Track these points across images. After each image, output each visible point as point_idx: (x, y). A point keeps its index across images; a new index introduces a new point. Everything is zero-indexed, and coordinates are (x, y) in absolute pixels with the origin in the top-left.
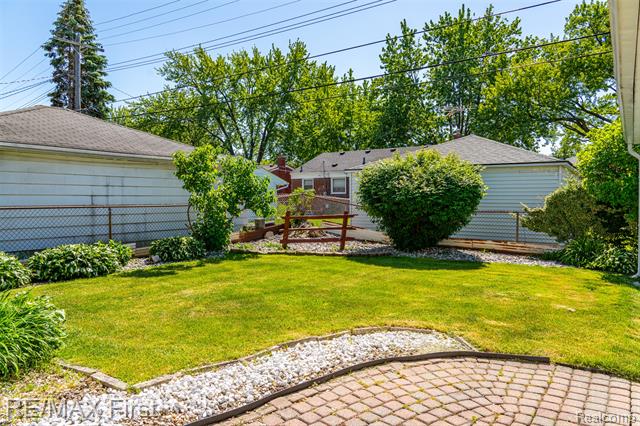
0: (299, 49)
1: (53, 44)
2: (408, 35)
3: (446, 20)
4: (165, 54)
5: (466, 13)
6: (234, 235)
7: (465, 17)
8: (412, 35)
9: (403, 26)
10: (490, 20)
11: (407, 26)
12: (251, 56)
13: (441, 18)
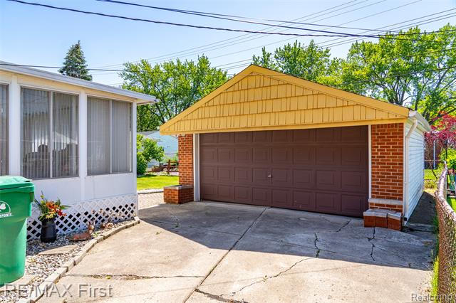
0: (204, 61)
1: (64, 70)
2: (266, 56)
3: (288, 48)
4: (124, 64)
5: (298, 45)
6: (148, 170)
7: (297, 47)
8: (268, 56)
9: (263, 50)
10: (313, 48)
11: (266, 50)
12: (176, 64)
13: (285, 46)
